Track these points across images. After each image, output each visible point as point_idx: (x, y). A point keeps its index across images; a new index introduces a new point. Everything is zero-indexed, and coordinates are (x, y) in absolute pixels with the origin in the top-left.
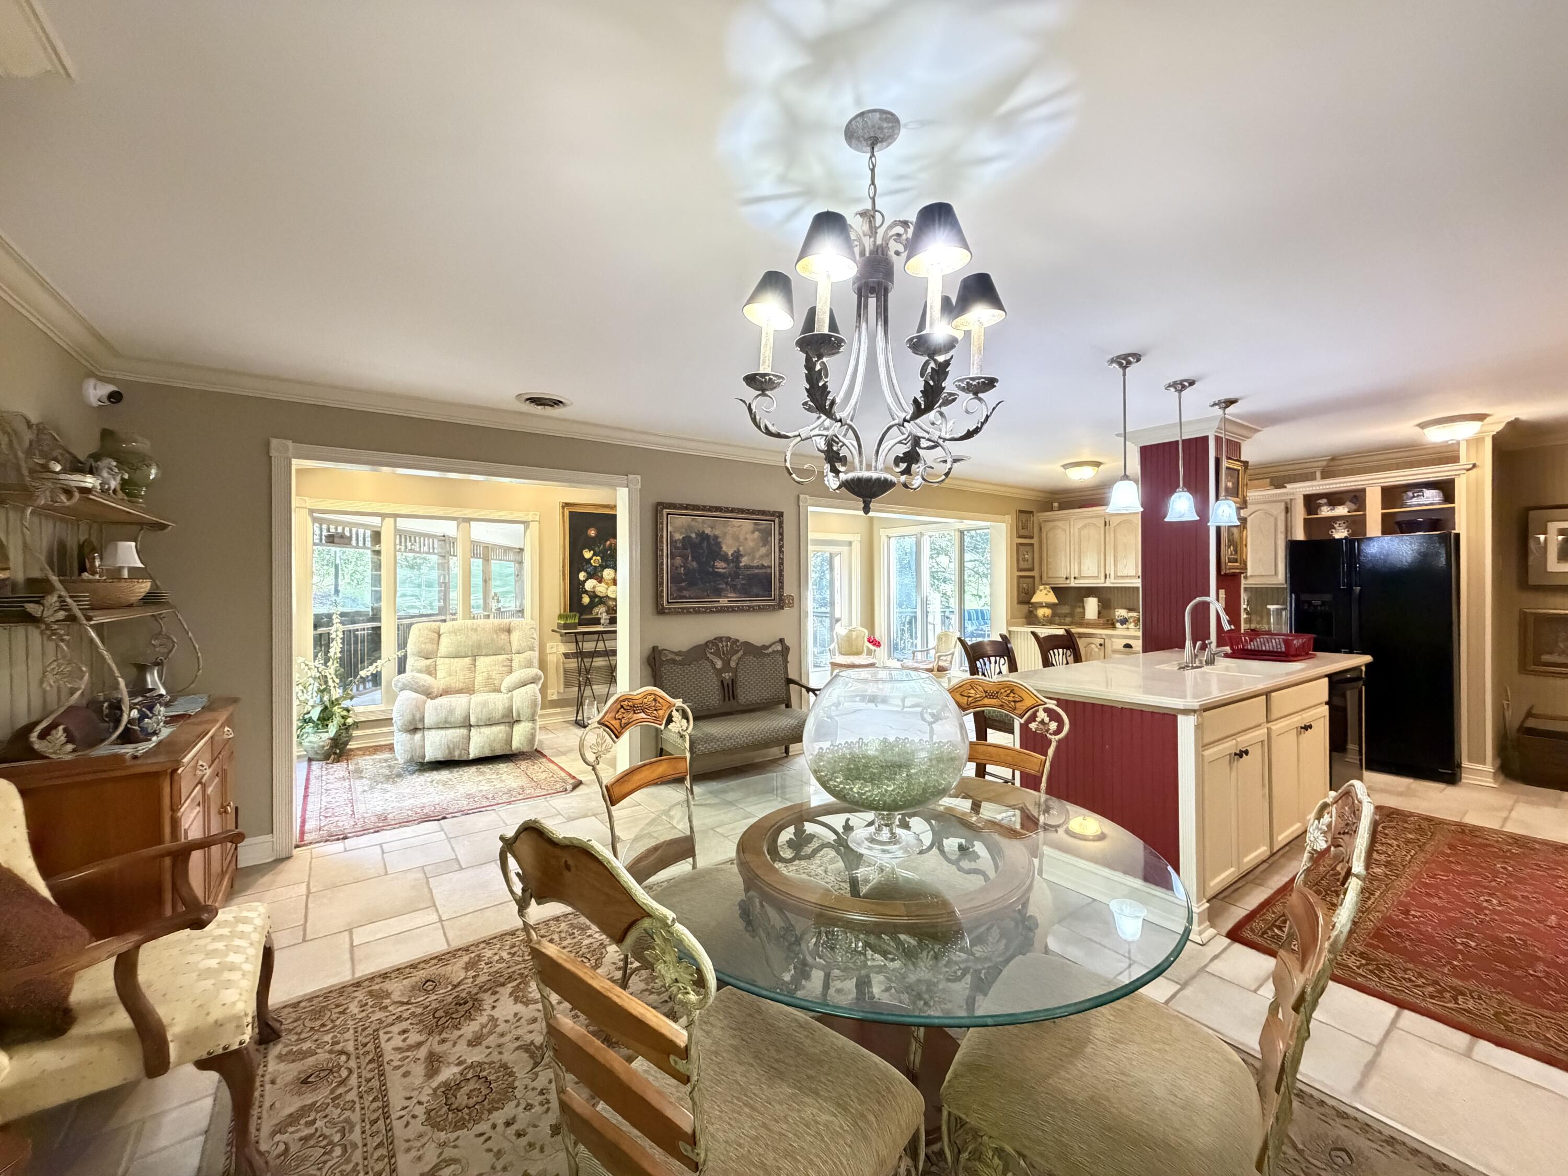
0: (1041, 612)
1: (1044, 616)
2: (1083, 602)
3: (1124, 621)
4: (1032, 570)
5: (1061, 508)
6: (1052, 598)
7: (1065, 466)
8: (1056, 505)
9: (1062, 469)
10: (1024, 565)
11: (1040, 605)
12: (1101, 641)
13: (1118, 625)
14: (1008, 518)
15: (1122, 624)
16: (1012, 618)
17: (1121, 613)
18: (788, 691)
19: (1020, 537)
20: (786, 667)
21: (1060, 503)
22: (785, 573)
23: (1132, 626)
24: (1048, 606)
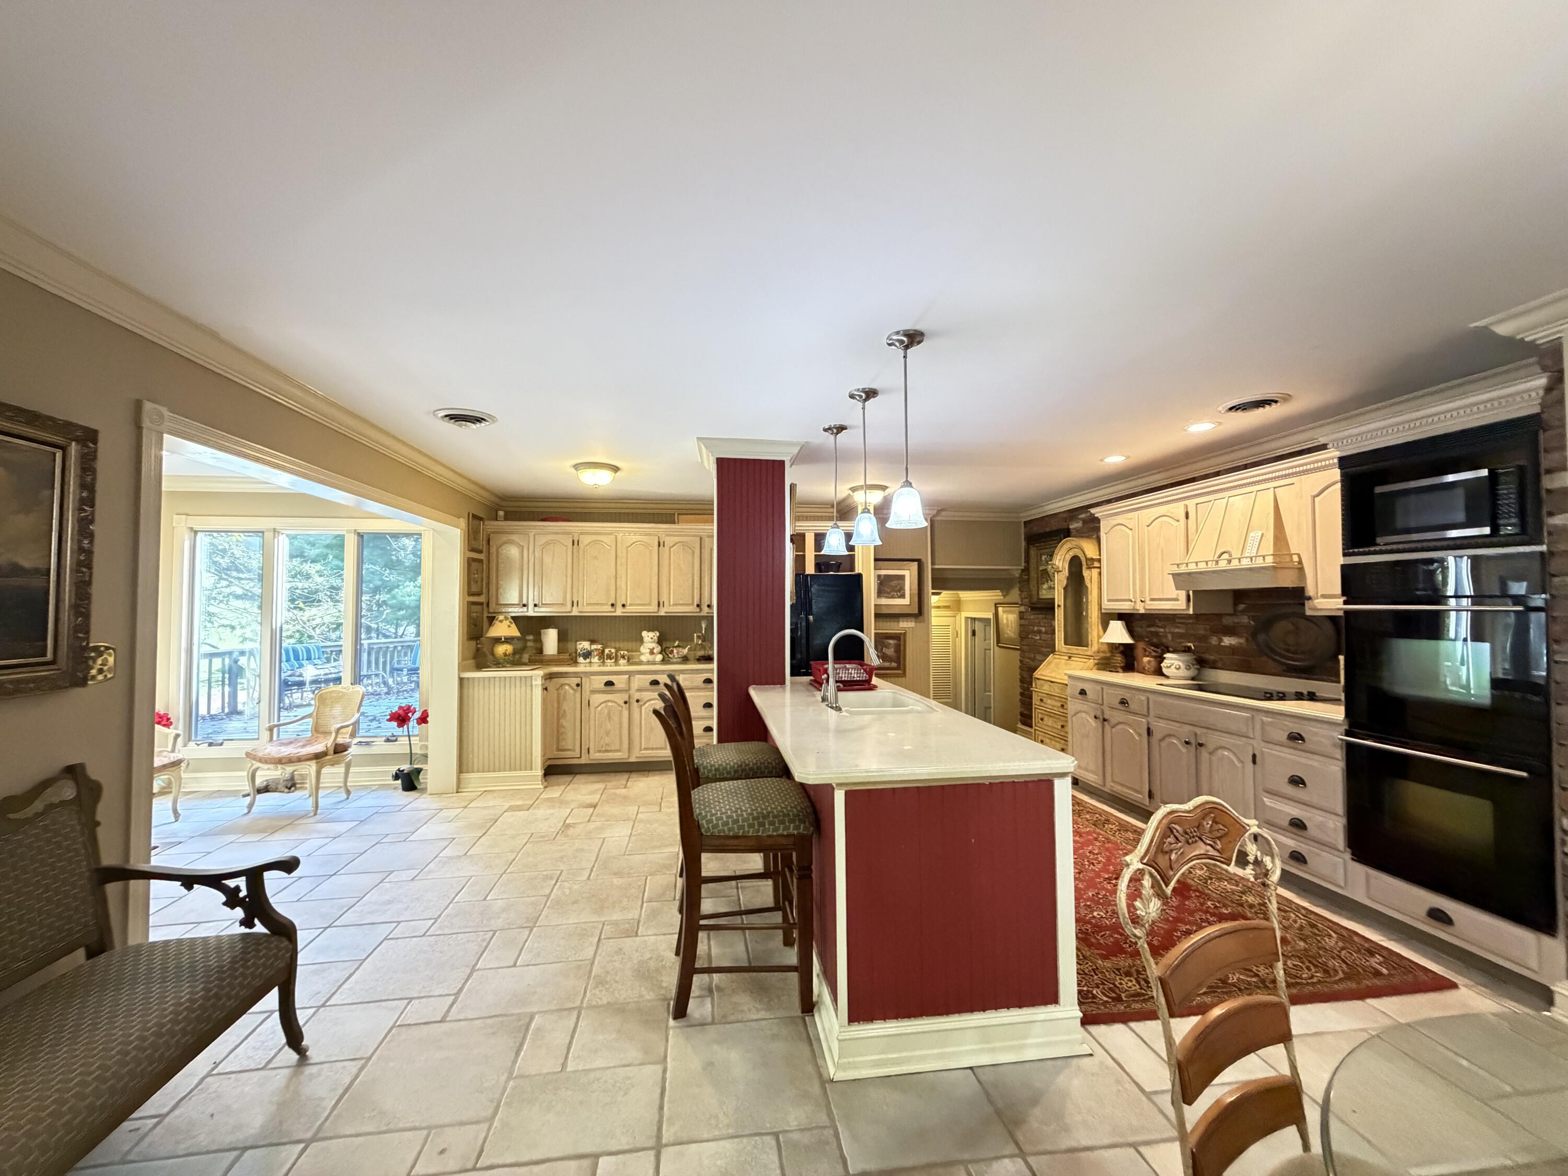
0: (501, 649)
1: (505, 655)
2: (540, 634)
3: (587, 655)
4: (479, 594)
5: (506, 518)
6: (514, 632)
7: (577, 467)
8: (501, 513)
9: (573, 470)
10: (474, 589)
11: (498, 640)
12: (578, 680)
13: (581, 660)
14: (463, 522)
15: (585, 659)
16: (463, 660)
17: (584, 645)
18: (103, 901)
19: (473, 550)
20: (93, 840)
21: (506, 513)
22: (96, 590)
23: (595, 660)
24: (508, 640)
